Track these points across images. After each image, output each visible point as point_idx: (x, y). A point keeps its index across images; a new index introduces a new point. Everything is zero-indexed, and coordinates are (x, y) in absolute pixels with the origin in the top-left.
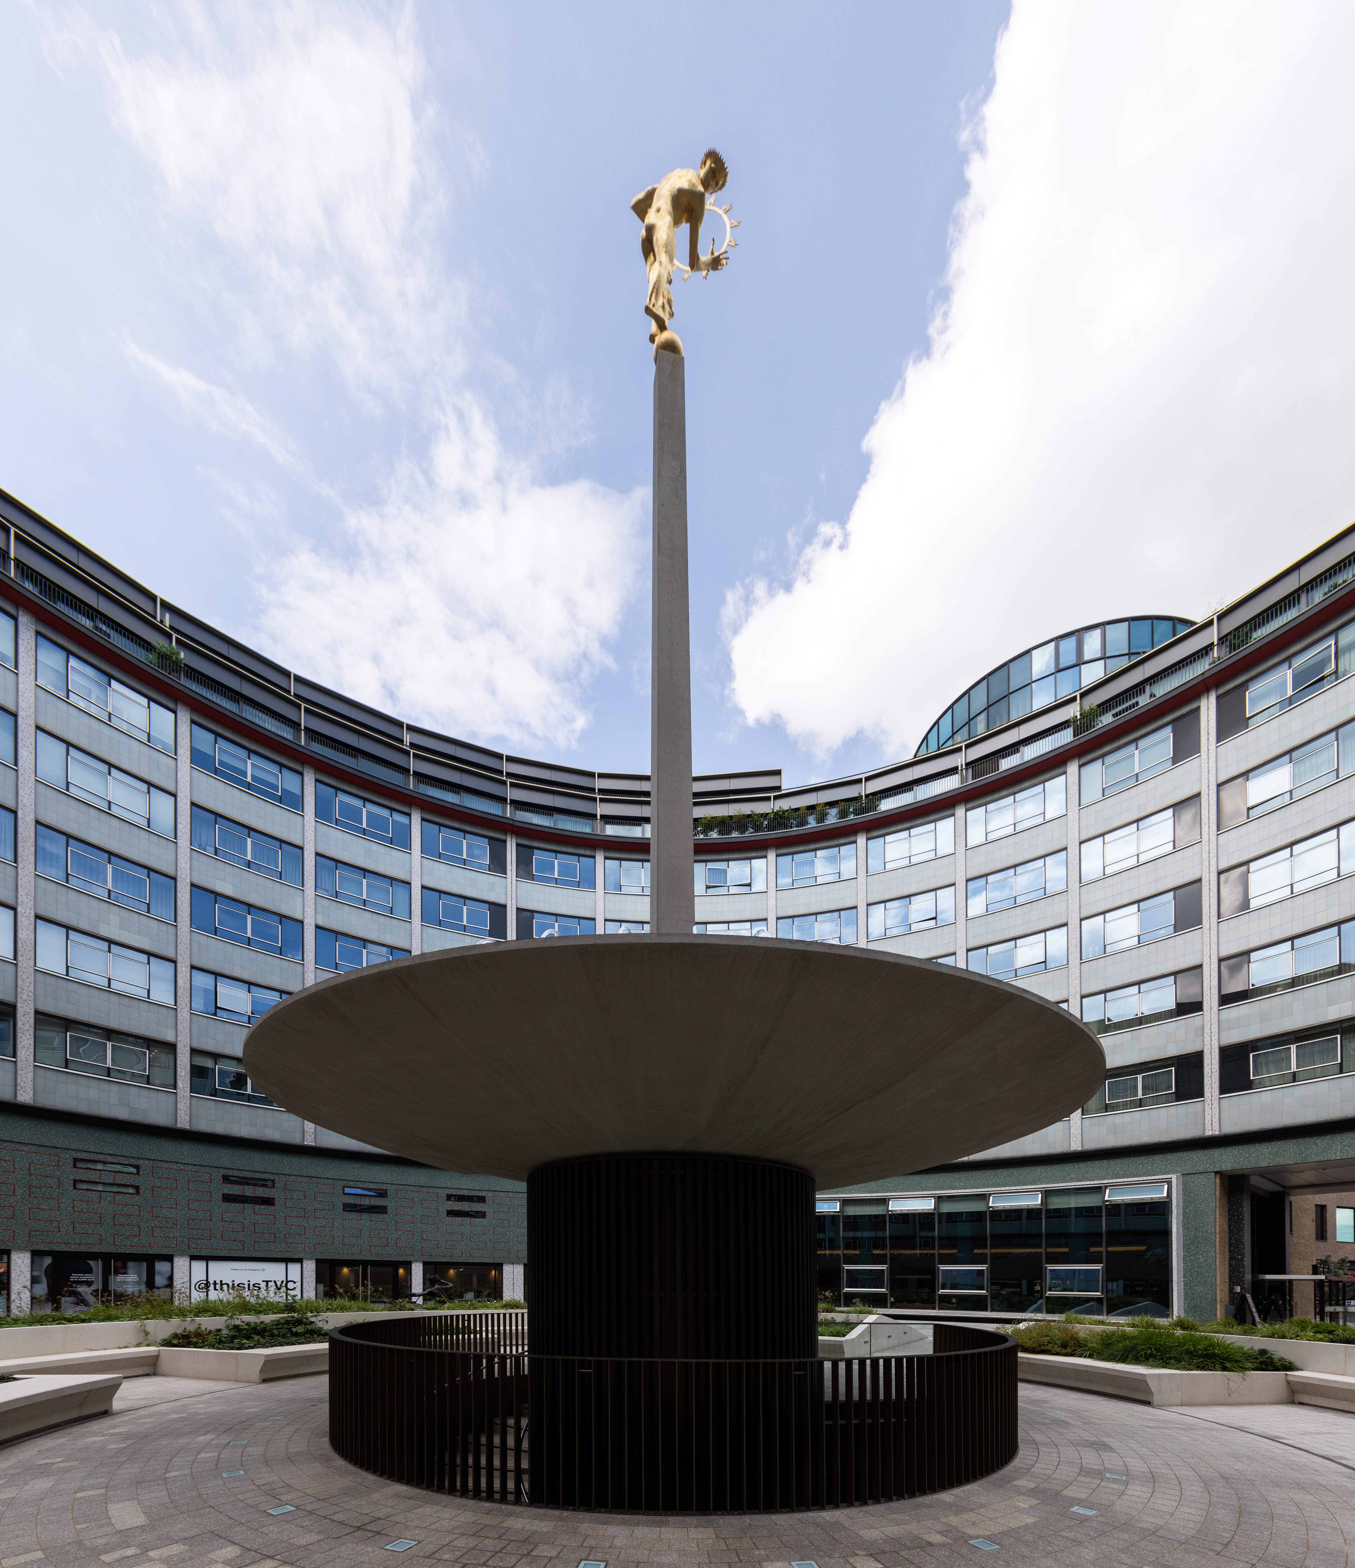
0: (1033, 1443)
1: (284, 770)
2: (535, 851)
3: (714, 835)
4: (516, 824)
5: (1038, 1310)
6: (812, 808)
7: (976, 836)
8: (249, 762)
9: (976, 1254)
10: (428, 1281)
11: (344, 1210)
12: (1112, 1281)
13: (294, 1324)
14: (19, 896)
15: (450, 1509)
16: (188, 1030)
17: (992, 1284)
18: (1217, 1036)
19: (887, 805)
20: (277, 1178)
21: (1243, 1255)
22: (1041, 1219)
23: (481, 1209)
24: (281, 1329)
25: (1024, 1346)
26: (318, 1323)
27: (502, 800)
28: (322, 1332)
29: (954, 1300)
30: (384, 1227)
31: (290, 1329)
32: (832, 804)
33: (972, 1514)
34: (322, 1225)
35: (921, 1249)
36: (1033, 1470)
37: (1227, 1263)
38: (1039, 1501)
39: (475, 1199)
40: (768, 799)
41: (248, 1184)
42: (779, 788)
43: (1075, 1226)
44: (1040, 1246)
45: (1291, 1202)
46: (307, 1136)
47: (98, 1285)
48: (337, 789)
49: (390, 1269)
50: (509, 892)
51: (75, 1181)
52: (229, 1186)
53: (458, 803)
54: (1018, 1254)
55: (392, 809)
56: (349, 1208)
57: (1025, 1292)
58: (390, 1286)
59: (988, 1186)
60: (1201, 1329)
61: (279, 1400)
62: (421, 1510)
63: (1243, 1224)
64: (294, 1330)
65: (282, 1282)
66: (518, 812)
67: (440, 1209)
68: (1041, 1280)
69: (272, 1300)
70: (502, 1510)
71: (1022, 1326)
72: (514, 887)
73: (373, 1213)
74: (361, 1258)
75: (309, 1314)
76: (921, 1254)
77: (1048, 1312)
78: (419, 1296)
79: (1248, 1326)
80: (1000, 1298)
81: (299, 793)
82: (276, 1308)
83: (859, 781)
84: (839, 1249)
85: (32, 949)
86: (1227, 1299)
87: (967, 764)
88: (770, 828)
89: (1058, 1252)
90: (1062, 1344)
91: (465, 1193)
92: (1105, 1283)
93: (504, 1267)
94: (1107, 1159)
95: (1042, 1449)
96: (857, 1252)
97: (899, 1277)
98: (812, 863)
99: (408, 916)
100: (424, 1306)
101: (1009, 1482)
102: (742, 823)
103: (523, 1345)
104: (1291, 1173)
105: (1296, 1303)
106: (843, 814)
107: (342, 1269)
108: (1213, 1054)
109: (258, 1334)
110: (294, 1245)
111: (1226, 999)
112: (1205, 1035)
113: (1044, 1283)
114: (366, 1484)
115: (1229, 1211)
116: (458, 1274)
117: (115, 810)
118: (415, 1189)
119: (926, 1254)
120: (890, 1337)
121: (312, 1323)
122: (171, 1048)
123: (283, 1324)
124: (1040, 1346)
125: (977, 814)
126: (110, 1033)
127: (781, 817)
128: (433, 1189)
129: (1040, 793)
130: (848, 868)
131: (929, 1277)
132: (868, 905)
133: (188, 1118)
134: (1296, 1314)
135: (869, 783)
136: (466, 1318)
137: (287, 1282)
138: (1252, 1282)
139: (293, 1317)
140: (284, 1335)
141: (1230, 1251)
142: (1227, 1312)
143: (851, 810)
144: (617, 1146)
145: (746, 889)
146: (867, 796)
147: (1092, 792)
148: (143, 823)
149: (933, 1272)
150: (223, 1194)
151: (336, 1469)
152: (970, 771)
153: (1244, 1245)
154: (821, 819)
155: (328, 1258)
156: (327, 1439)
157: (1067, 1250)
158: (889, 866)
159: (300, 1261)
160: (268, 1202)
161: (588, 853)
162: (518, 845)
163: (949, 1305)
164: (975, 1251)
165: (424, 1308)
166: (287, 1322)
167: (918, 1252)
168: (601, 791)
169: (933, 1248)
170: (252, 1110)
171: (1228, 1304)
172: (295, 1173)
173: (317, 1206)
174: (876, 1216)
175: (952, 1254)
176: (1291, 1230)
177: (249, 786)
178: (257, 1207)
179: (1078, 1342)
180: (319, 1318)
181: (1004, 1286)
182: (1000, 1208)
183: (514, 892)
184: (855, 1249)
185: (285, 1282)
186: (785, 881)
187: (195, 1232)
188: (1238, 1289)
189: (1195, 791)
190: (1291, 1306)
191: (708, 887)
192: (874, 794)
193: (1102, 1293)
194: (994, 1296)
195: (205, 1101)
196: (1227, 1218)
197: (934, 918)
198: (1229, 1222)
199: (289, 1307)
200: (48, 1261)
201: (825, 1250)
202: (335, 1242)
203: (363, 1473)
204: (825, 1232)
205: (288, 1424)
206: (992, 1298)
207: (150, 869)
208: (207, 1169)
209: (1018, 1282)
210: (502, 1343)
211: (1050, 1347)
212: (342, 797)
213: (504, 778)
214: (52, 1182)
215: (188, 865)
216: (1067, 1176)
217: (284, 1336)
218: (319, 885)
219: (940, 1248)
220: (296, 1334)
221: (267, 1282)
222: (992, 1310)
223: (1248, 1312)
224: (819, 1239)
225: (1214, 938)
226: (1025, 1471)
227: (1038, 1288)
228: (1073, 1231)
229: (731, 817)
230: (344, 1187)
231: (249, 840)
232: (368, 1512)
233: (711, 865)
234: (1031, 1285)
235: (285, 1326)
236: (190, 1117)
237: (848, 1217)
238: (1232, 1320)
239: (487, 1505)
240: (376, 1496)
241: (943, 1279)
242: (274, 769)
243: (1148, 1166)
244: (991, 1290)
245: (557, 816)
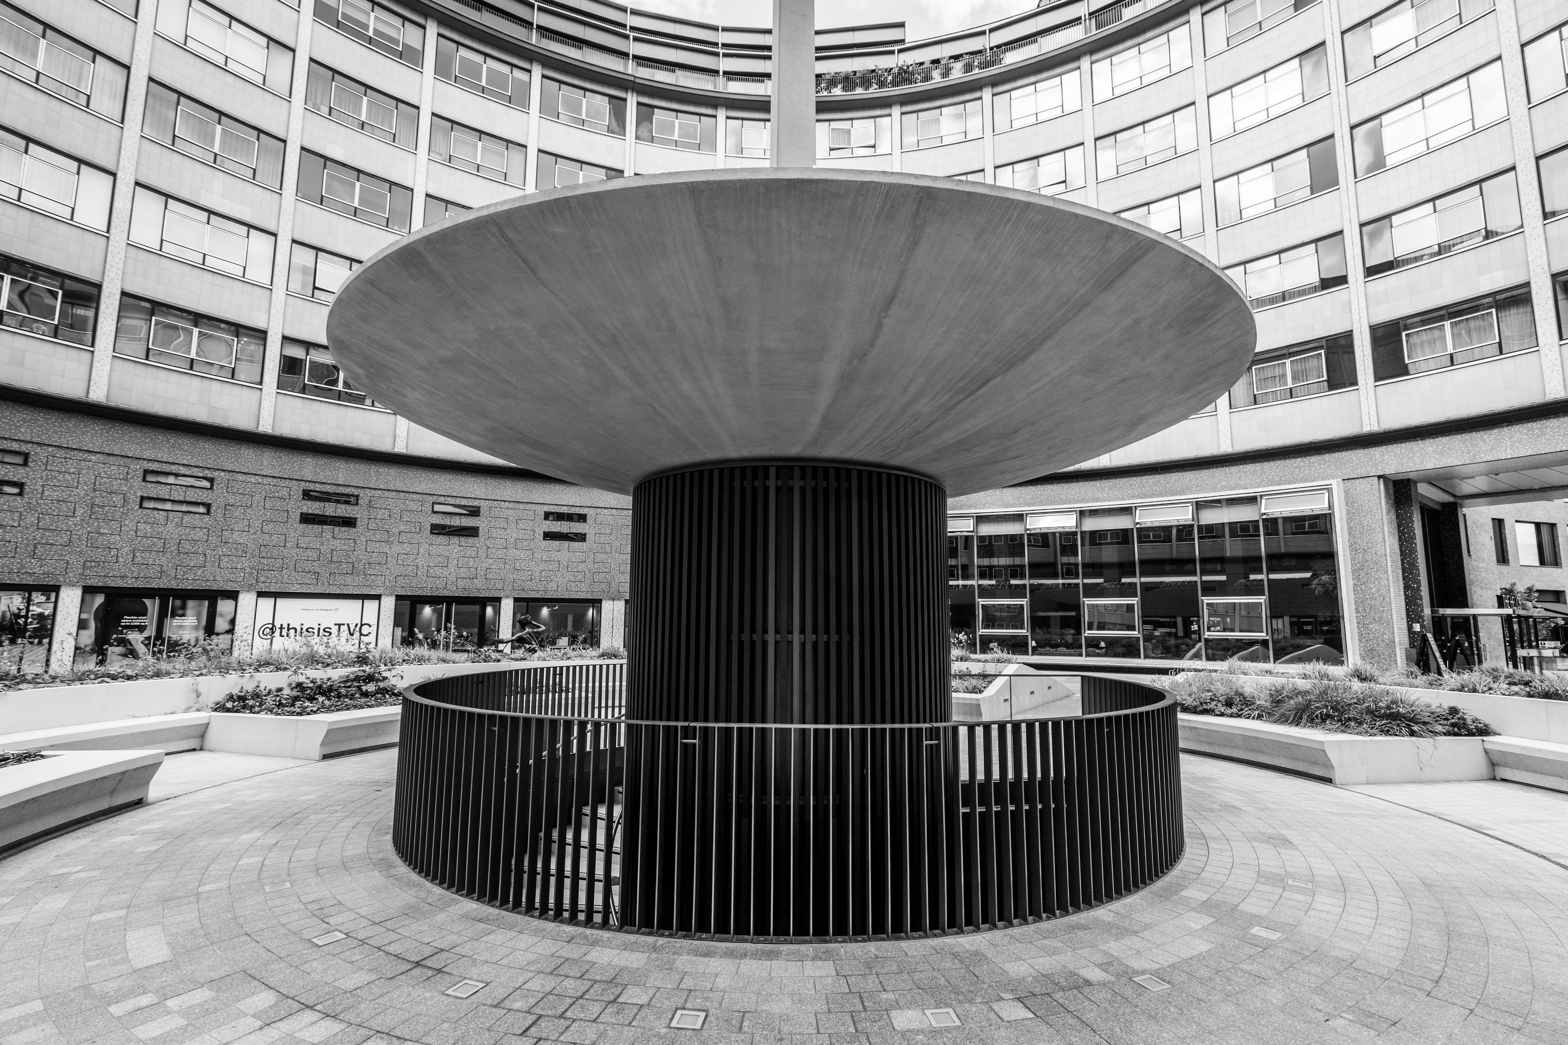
0: (1202, 836)
1: (407, 23)
2: (656, 110)
3: (837, 91)
4: (637, 81)
5: (1197, 656)
6: (936, 62)
7: (1102, 92)
8: (372, 15)
9: (1124, 584)
10: (520, 623)
11: (431, 533)
12: (1277, 617)
13: (364, 681)
14: (121, 160)
15: (526, 936)
16: (282, 314)
17: (1145, 623)
18: (1365, 313)
19: (1012, 58)
20: (361, 493)
21: (1419, 583)
22: (1193, 540)
23: (583, 531)
24: (349, 687)
25: (1183, 705)
26: (391, 679)
27: (624, 55)
28: (396, 692)
29: (1103, 644)
30: (473, 554)
31: (359, 687)
32: (956, 58)
33: (1135, 939)
34: (406, 552)
35: (1063, 578)
36: (1203, 875)
37: (1402, 593)
38: (1213, 920)
39: (575, 517)
40: (892, 52)
41: (329, 500)
42: (902, 41)
43: (1232, 548)
44: (1194, 573)
45: (1464, 515)
46: (398, 441)
47: (151, 631)
48: (458, 43)
49: (477, 608)
50: (627, 156)
51: (143, 498)
52: (309, 503)
53: (580, 59)
54: (1170, 584)
55: (513, 65)
56: (438, 530)
57: (1181, 633)
58: (476, 630)
59: (1133, 497)
60: (1381, 680)
61: (339, 784)
62: (491, 937)
63: (1415, 544)
64: (364, 688)
65: (357, 625)
66: (640, 68)
67: (537, 530)
68: (1198, 617)
69: (342, 650)
70: (586, 937)
71: (1180, 678)
72: (633, 151)
73: (463, 536)
74: (446, 593)
75: (383, 667)
76: (1064, 584)
77: (1208, 659)
78: (507, 642)
79: (1433, 676)
80: (1154, 641)
81: (420, 48)
82: (346, 660)
83: (983, 33)
84: (973, 578)
85: (128, 220)
86: (1406, 640)
87: (1090, 14)
88: (895, 84)
89: (1215, 581)
90: (1226, 701)
91: (565, 510)
92: (1269, 620)
93: (603, 604)
94: (1260, 462)
95: (1212, 845)
96: (993, 582)
97: (1041, 614)
98: (937, 121)
99: (522, 184)
100: (513, 656)
101: (1177, 892)
102: (867, 79)
103: (620, 707)
104: (1462, 479)
105: (1484, 645)
106: (968, 68)
107: (422, 609)
108: (1364, 334)
109: (322, 694)
110: (373, 577)
111: (1371, 271)
112: (1353, 311)
113: (1201, 621)
114: (430, 900)
115: (1399, 527)
116: (552, 614)
117: (231, 66)
118: (511, 505)
119: (1069, 584)
120: (1032, 693)
121: (385, 678)
122: (261, 335)
123: (352, 681)
124: (1201, 704)
125: (1102, 68)
126: (198, 318)
127: (906, 72)
128: (529, 505)
129: (1165, 44)
130: (974, 125)
131: (1073, 614)
132: (996, 167)
133: (271, 420)
134: (1486, 660)
135: (993, 35)
136: (557, 672)
137: (362, 625)
138: (1433, 617)
139: (364, 671)
140: (352, 695)
141: (1404, 578)
142: (1408, 658)
143: (976, 63)
144: (733, 452)
145: (870, 151)
146: (991, 49)
147: (1216, 43)
148: (259, 80)
149: (1077, 607)
150: (302, 514)
151: (397, 879)
152: (1093, 20)
153: (1418, 570)
154: (946, 73)
155: (409, 594)
156: (389, 837)
157: (1223, 578)
158: (1016, 125)
159: (378, 597)
160: (349, 522)
161: (710, 111)
162: (639, 104)
163: (1097, 651)
164: (1124, 580)
165: (512, 659)
166: (357, 679)
167: (1060, 581)
168: (725, 45)
169: (1077, 577)
170: (341, 408)
171: (1408, 647)
172: (382, 487)
173: (402, 528)
174: (1013, 537)
175: (1098, 584)
176: (1469, 551)
177: (370, 40)
178: (337, 529)
179: (1245, 698)
180: (394, 672)
181: (1157, 625)
182: (1149, 525)
183: (633, 155)
184: (991, 578)
185: (359, 626)
186: (910, 140)
187: (265, 561)
188: (1417, 627)
189: (1319, 40)
190: (1478, 649)
191: (831, 150)
192: (998, 47)
193: (1267, 634)
194: (1147, 639)
195: (291, 398)
196: (1397, 536)
197: (1064, 182)
198: (1400, 541)
199: (362, 660)
200: (100, 599)
201: (958, 579)
202: (419, 573)
203: (428, 884)
204: (957, 557)
205: (346, 817)
206: (1144, 641)
207: (260, 131)
208: (287, 482)
209: (1172, 620)
210: (597, 705)
211: (1212, 706)
212: (463, 52)
213: (628, 32)
214: (117, 499)
215: (300, 126)
216: (1218, 483)
217: (352, 697)
218: (432, 149)
219: (1085, 576)
220: (366, 694)
221: (339, 625)
222: (1146, 657)
223: (1431, 657)
224: (951, 566)
225: (1353, 201)
226: (1195, 876)
227: (1195, 627)
228: (1228, 554)
229: (855, 72)
230: (434, 503)
231: (365, 99)
232: (430, 940)
233: (834, 125)
234: (1187, 624)
235: (356, 684)
236: (274, 418)
237: (982, 539)
238: (1415, 669)
239: (569, 929)
240: (441, 917)
241: (1089, 617)
242: (397, 22)
243: (1305, 470)
244: (1143, 630)
245: (679, 72)
